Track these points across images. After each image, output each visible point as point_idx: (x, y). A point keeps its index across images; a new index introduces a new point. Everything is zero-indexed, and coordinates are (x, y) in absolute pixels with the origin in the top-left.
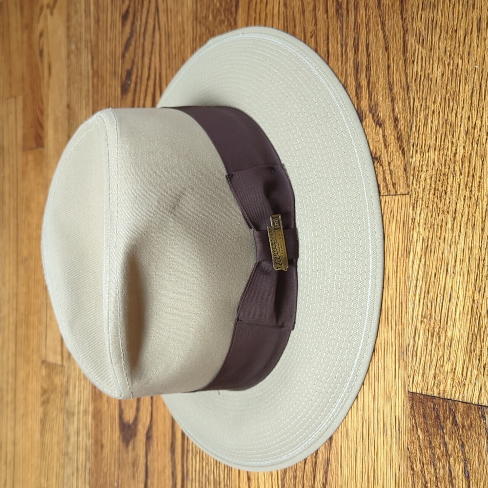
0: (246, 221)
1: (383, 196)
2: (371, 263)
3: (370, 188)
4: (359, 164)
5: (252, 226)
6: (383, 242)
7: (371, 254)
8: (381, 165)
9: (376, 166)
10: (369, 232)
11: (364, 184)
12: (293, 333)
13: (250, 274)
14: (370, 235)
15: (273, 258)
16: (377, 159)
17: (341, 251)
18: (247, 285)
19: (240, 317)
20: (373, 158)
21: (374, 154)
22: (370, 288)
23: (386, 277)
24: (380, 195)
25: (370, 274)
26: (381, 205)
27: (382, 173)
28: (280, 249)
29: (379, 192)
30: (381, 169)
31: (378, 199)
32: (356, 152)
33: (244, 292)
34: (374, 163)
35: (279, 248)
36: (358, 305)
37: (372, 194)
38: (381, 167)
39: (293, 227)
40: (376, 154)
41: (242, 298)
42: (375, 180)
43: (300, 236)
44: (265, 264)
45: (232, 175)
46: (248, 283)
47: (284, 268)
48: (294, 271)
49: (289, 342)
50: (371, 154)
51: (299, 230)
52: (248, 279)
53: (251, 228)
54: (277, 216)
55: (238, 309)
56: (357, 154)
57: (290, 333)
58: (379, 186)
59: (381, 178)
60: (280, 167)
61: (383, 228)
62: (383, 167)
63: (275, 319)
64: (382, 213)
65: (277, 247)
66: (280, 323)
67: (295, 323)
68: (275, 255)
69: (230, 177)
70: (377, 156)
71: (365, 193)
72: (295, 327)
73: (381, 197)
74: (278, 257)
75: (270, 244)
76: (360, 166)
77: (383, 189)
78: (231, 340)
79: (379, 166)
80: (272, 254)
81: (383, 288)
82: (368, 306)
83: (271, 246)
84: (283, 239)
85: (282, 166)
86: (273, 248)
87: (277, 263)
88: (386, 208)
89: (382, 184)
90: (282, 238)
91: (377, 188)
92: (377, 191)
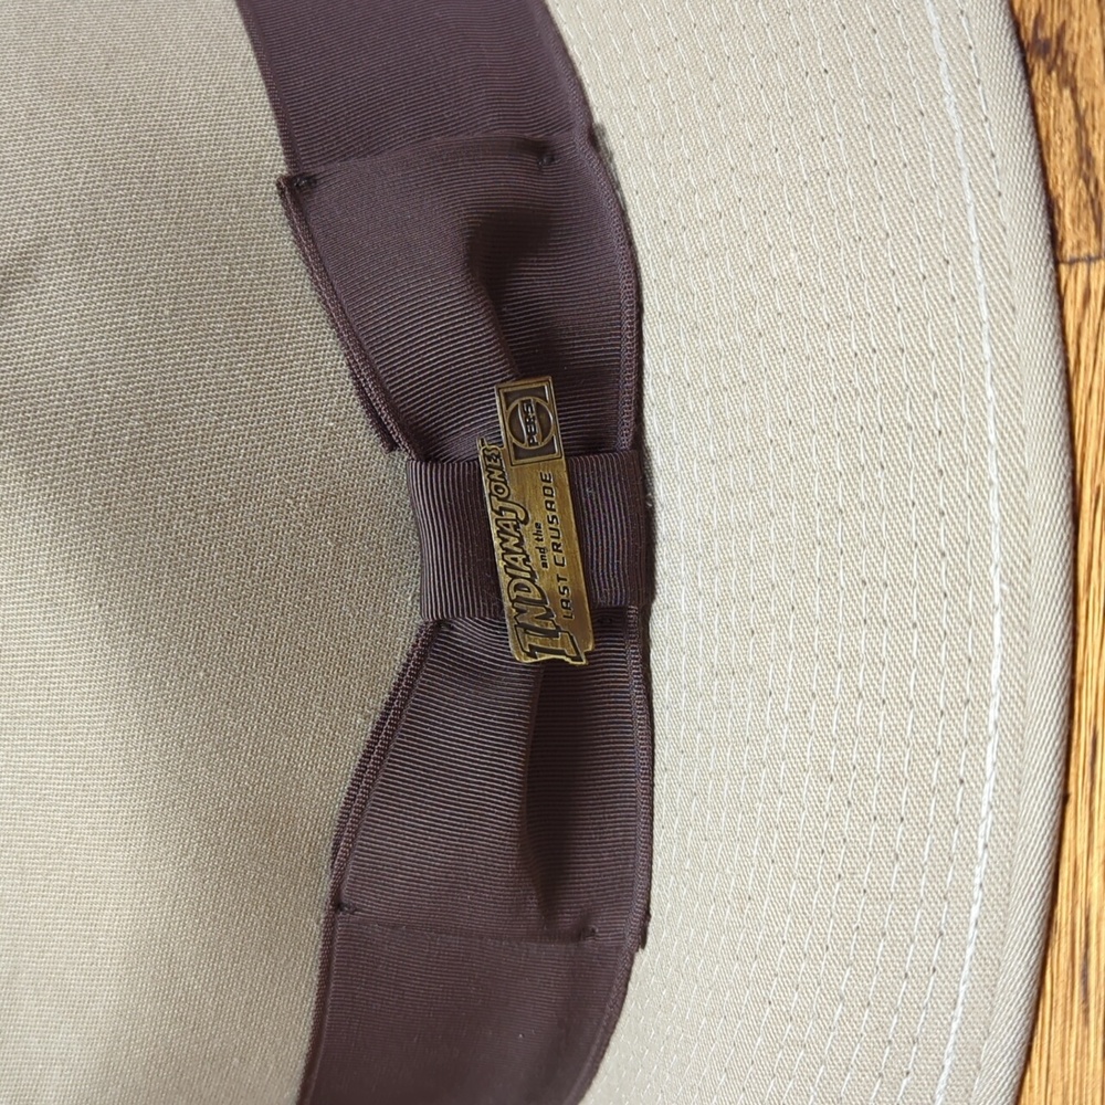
0: (371, 411)
1: (1073, 262)
2: (998, 652)
3: (1005, 218)
4: (949, 89)
5: (397, 435)
6: (1066, 534)
7: (997, 598)
8: (1069, 82)
9: (1039, 94)
10: (992, 473)
11: (969, 197)
12: (643, 961)
13: (392, 678)
14: (994, 492)
15: (507, 604)
16: (1043, 48)
17: (841, 574)
18: (376, 732)
19: (344, 892)
20: (1022, 48)
21: (1029, 24)
22: (987, 796)
23: (1083, 737)
24: (1057, 263)
25: (993, 714)
26: (1062, 317)
27: (1070, 129)
28: (550, 555)
29: (1054, 240)
30: (1069, 104)
31: (1047, 283)
32: (934, 20)
33: (362, 767)
34: (1028, 75)
35: (543, 550)
36: (923, 882)
37: (1010, 254)
38: (1067, 93)
39: (625, 441)
40: (1039, 20)
41: (350, 799)
42: (1032, 168)
43: (665, 491)
44: (468, 631)
45: (312, 181)
46: (381, 724)
47: (569, 649)
48: (633, 663)
49: (628, 1001)
50: (1017, 26)
51: (659, 459)
52: (380, 706)
53: (392, 446)
54: (533, 384)
55: (336, 850)
56: (936, 34)
57: (632, 961)
58: (1051, 208)
59: (1063, 159)
60: (579, 138)
61: (1073, 454)
62: (1074, 91)
63: (533, 902)
64: (1067, 361)
65: (529, 545)
66: (567, 920)
67: (647, 915)
68: (517, 587)
69: (297, 190)
70: (1047, 32)
71: (976, 250)
72: (650, 939)
73: (1063, 268)
74: (535, 595)
75: (494, 530)
76: (949, 100)
77: (1076, 221)
78: (312, 997)
79: (1054, 93)
80: (504, 579)
81: (1065, 798)
82: (977, 894)
83: (496, 542)
84: (563, 505)
85: (594, 137)
86: (508, 551)
87: (526, 628)
88: (1088, 332)
89: (1069, 194)
90: (562, 496)
91: (1039, 219)
92: (1041, 234)
